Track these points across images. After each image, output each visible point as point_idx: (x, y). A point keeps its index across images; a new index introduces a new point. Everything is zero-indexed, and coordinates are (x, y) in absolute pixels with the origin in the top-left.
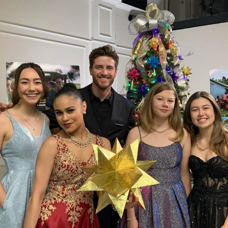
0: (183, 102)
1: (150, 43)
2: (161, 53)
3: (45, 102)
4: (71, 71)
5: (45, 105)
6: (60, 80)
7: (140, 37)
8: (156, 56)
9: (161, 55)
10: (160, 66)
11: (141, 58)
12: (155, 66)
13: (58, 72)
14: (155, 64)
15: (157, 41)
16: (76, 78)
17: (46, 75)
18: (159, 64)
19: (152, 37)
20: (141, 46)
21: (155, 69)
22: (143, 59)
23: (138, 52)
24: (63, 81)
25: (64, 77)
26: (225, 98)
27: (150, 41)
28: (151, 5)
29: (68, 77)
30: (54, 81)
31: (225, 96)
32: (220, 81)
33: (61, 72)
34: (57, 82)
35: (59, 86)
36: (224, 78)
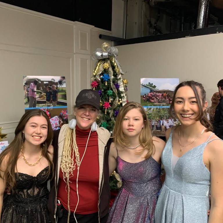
0: (122, 100)
1: (103, 66)
2: (110, 72)
3: (46, 99)
4: (60, 80)
5: (46, 100)
6: (54, 85)
7: (99, 62)
8: (107, 74)
9: (110, 73)
10: (109, 80)
11: (99, 75)
12: (106, 80)
13: (53, 81)
14: (107, 78)
15: (108, 65)
16: (63, 84)
17: (45, 83)
18: (109, 78)
19: (105, 62)
20: (98, 68)
21: (107, 81)
22: (100, 75)
23: (97, 71)
24: (56, 86)
25: (56, 84)
26: (149, 95)
27: (104, 65)
28: (104, 44)
29: (58, 83)
30: (51, 86)
31: (150, 94)
32: (147, 85)
33: (55, 81)
34: (52, 87)
35: (53, 89)
36: (149, 83)
